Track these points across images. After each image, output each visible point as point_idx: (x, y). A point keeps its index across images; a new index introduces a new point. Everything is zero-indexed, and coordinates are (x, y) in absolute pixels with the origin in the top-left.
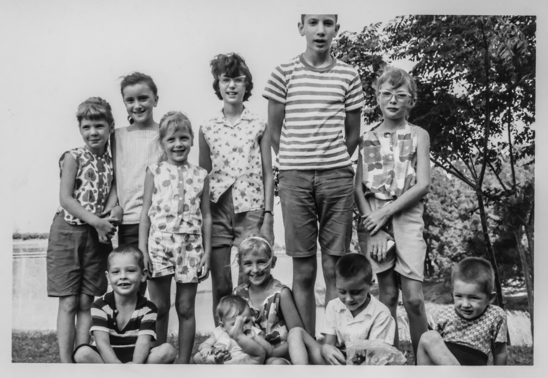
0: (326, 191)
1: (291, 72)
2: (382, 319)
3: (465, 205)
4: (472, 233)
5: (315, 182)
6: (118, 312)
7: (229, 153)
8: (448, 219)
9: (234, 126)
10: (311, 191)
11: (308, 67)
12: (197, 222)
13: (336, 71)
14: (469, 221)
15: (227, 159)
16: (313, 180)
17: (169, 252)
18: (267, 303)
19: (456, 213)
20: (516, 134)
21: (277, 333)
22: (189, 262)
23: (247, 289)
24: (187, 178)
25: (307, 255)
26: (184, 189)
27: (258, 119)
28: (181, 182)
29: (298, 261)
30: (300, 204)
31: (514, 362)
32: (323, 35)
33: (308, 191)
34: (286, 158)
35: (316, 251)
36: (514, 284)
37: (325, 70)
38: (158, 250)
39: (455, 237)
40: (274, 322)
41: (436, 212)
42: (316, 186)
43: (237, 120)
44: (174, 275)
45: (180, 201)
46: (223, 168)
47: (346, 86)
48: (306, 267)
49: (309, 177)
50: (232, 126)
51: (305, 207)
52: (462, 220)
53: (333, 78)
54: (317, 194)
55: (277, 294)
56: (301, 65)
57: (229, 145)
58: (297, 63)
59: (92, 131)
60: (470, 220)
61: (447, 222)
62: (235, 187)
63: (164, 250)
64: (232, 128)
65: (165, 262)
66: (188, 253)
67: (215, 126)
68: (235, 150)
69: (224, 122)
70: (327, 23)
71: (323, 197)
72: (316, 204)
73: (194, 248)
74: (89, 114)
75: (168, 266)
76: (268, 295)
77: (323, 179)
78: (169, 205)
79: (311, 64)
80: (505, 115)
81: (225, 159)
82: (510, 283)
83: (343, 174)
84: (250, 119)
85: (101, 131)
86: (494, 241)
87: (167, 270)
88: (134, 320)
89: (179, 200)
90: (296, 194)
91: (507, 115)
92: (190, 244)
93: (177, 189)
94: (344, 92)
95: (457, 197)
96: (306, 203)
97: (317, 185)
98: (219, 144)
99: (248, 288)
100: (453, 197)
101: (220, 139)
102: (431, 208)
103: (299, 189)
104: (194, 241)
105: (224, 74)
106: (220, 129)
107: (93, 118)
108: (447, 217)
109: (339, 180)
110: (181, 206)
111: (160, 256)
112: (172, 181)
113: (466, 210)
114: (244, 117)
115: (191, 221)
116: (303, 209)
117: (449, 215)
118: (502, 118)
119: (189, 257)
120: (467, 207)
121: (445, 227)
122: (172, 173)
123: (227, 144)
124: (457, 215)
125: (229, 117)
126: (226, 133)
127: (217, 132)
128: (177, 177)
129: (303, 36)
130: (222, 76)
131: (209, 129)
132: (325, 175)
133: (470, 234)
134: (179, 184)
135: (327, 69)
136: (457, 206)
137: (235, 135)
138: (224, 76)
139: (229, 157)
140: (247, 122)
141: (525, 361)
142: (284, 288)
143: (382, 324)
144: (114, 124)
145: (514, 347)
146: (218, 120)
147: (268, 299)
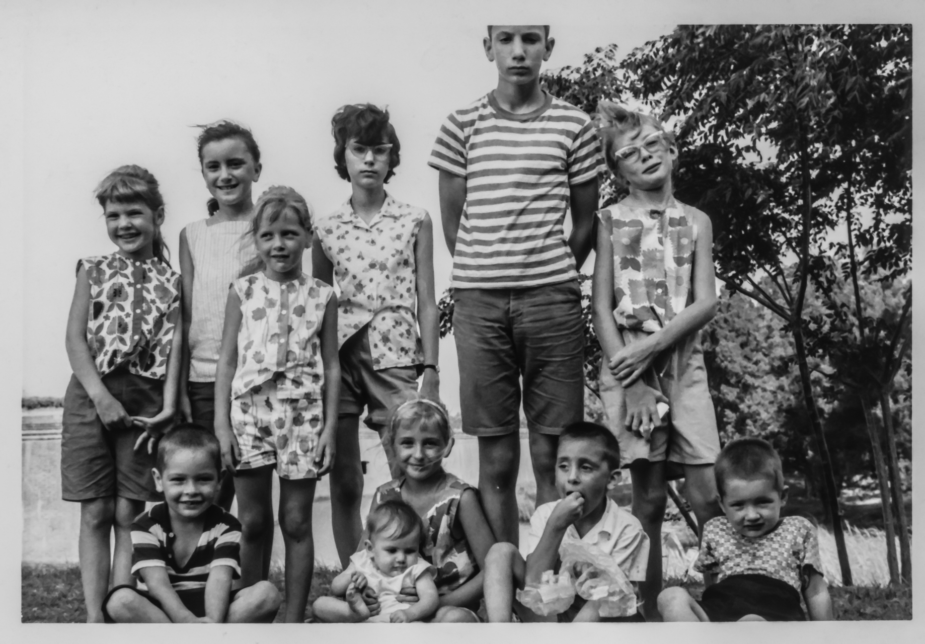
0: (530, 325)
1: (472, 123)
2: (628, 539)
3: (779, 352)
4: (792, 397)
5: (511, 311)
6: (175, 537)
7: (363, 271)
8: (752, 375)
9: (371, 227)
10: (503, 326)
11: (501, 114)
12: (311, 378)
13: (550, 119)
14: (787, 378)
15: (360, 281)
16: (507, 307)
17: (263, 426)
18: (435, 514)
19: (766, 365)
20: (859, 230)
21: (453, 565)
22: (298, 444)
23: (398, 490)
24: (296, 305)
25: (499, 432)
26: (289, 324)
27: (410, 214)
28: (284, 312)
29: (486, 443)
30: (486, 347)
31: (857, 615)
32: (521, 59)
33: (496, 325)
34: (464, 269)
35: (518, 427)
36: (864, 483)
37: (529, 117)
38: (245, 424)
39: (763, 405)
40: (447, 546)
41: (731, 361)
42: (513, 318)
43: (376, 218)
44: (275, 466)
45: (280, 345)
46: (354, 296)
47: (568, 142)
48: (499, 452)
49: (501, 303)
50: (367, 227)
51: (495, 352)
52: (775, 376)
53: (543, 131)
54: (515, 331)
55: (452, 500)
56: (490, 110)
57: (363, 259)
58: (484, 106)
59: (123, 222)
60: (789, 375)
61: (750, 380)
62: (373, 326)
63: (256, 424)
64: (367, 230)
65: (257, 443)
66: (296, 429)
67: (338, 227)
68: (372, 266)
69: (354, 220)
70: (529, 38)
71: (524, 337)
72: (513, 348)
73: (307, 421)
74: (116, 193)
75: (263, 450)
76: (435, 501)
77: (523, 305)
78: (263, 352)
79: (506, 107)
80: (841, 197)
81: (357, 281)
82: (857, 482)
83: (559, 297)
84: (397, 215)
85: (137, 221)
86: (830, 411)
87: (260, 457)
88: (203, 548)
89: (279, 343)
90: (478, 329)
91: (845, 198)
92: (300, 414)
93: (277, 324)
94: (565, 152)
95: (768, 338)
96: (495, 346)
97: (514, 315)
98: (347, 257)
99: (401, 487)
100: (760, 338)
101: (347, 248)
102: (723, 356)
103: (483, 321)
104: (306, 409)
105: (355, 140)
106: (347, 232)
107: (122, 199)
108: (749, 370)
109: (553, 307)
110: (283, 352)
111: (248, 435)
112: (268, 310)
113: (781, 358)
114: (386, 212)
115: (298, 377)
116: (489, 355)
117: (752, 368)
118: (837, 203)
119: (298, 436)
120: (783, 354)
121: (746, 389)
122: (270, 296)
123: (359, 257)
124: (767, 368)
125: (361, 214)
126: (357, 238)
127: (343, 237)
128: (278, 303)
129: (492, 60)
130: (352, 142)
131: (329, 232)
132: (528, 301)
133: (788, 399)
134: (281, 314)
135: (534, 116)
136: (766, 353)
137: (373, 242)
138: (355, 142)
139: (364, 277)
140: (392, 220)
141: (875, 611)
142: (465, 490)
143: (626, 547)
144: (163, 210)
145: (859, 588)
146: (344, 217)
147: (437, 508)
